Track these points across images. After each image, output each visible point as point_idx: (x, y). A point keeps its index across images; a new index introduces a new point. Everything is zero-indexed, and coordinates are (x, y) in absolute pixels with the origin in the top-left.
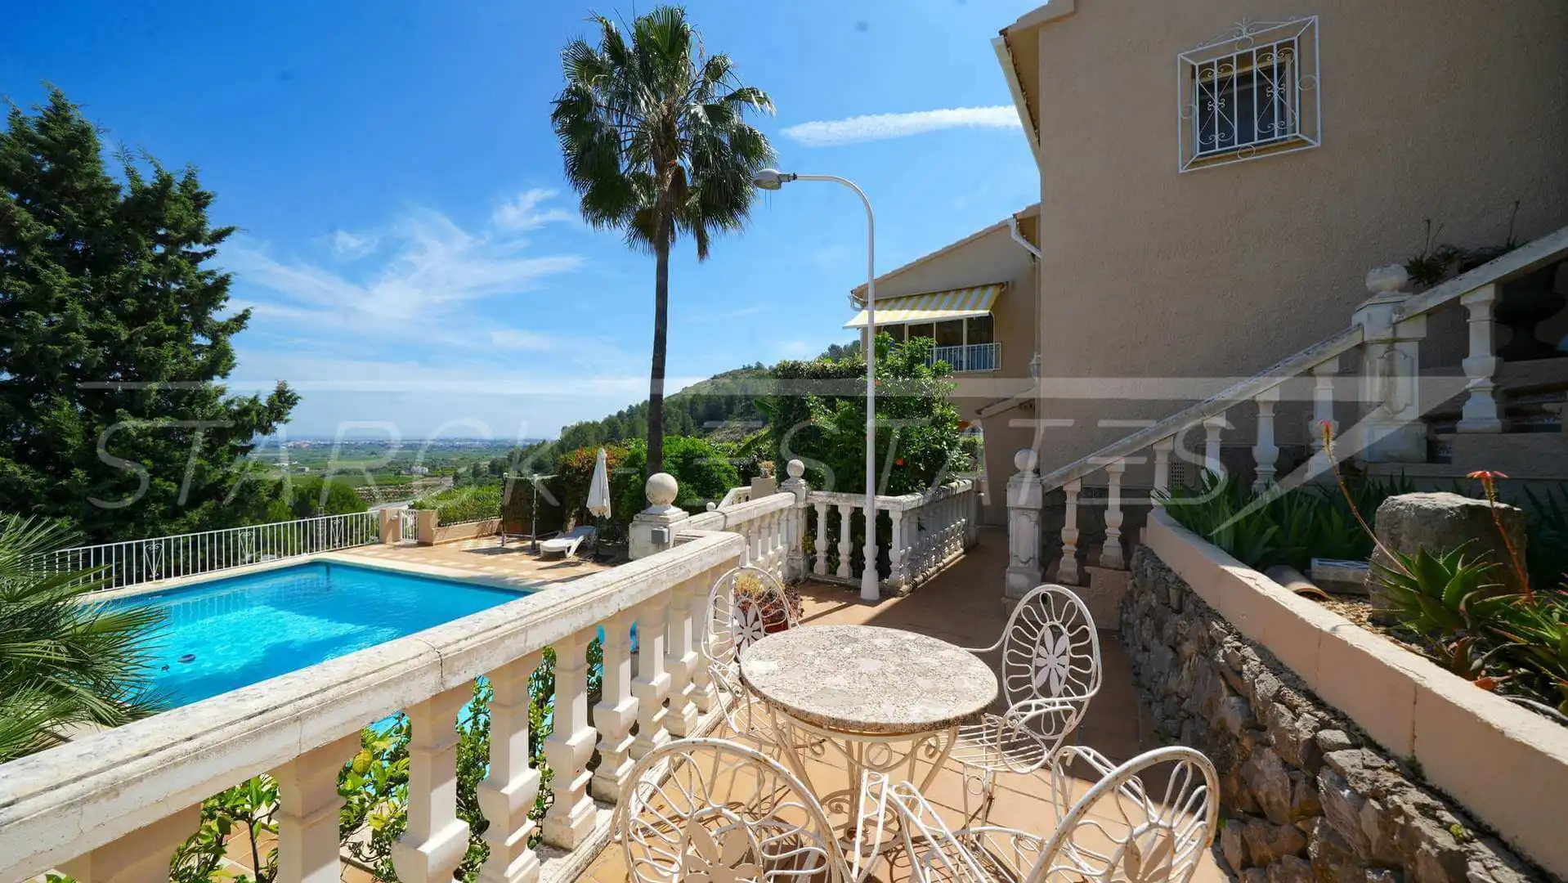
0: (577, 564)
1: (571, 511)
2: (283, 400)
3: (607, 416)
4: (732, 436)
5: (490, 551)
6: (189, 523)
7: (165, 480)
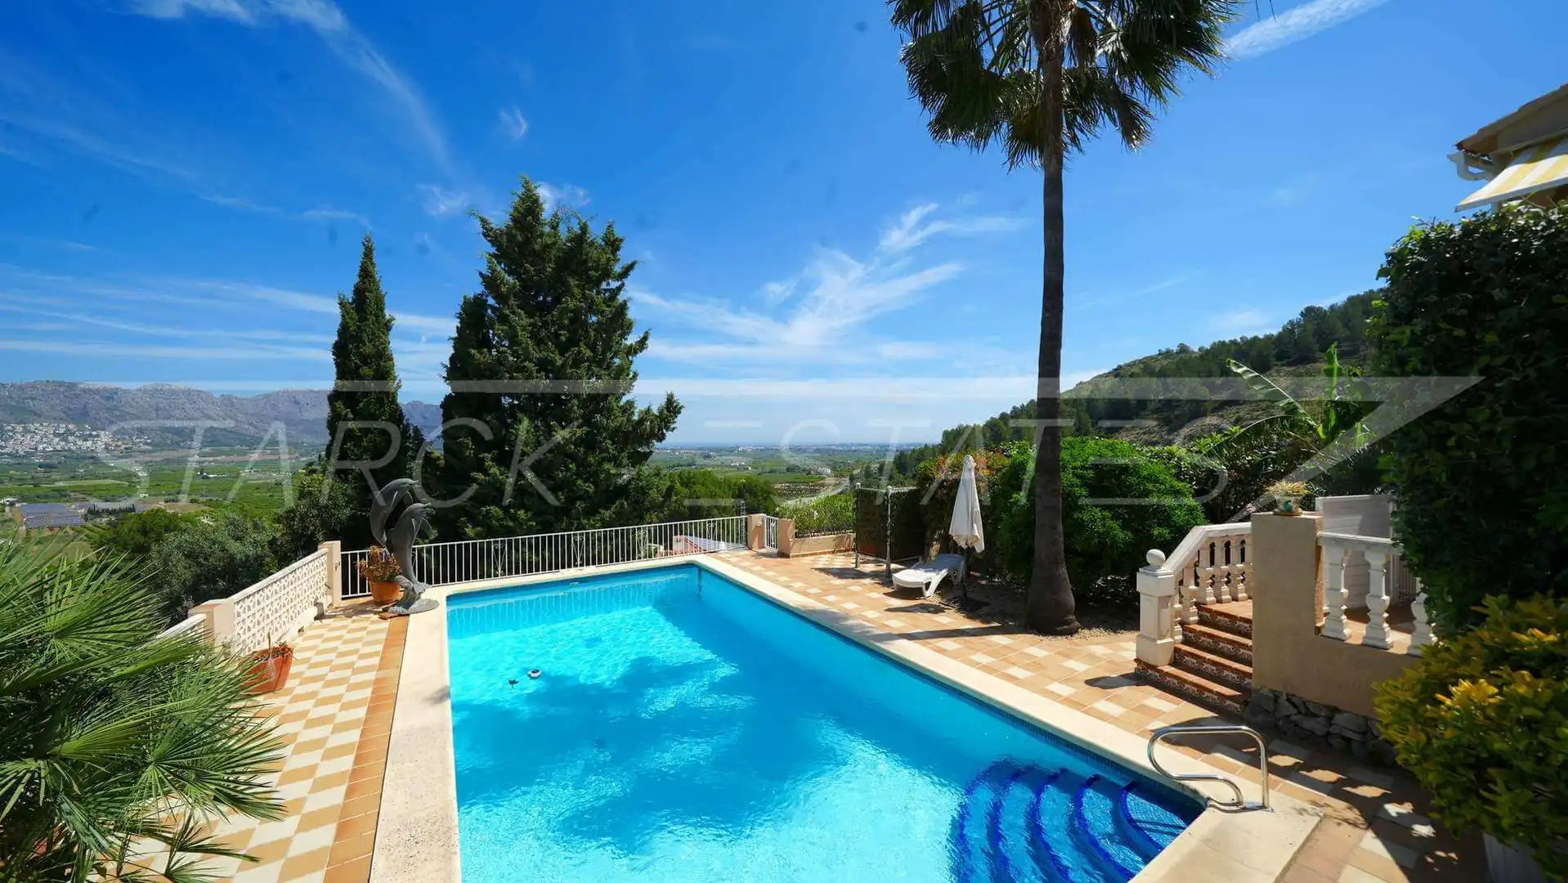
0: (937, 610)
1: (933, 533)
2: (672, 408)
3: (989, 419)
4: (1145, 437)
5: (842, 573)
6: (602, 520)
7: (585, 482)
